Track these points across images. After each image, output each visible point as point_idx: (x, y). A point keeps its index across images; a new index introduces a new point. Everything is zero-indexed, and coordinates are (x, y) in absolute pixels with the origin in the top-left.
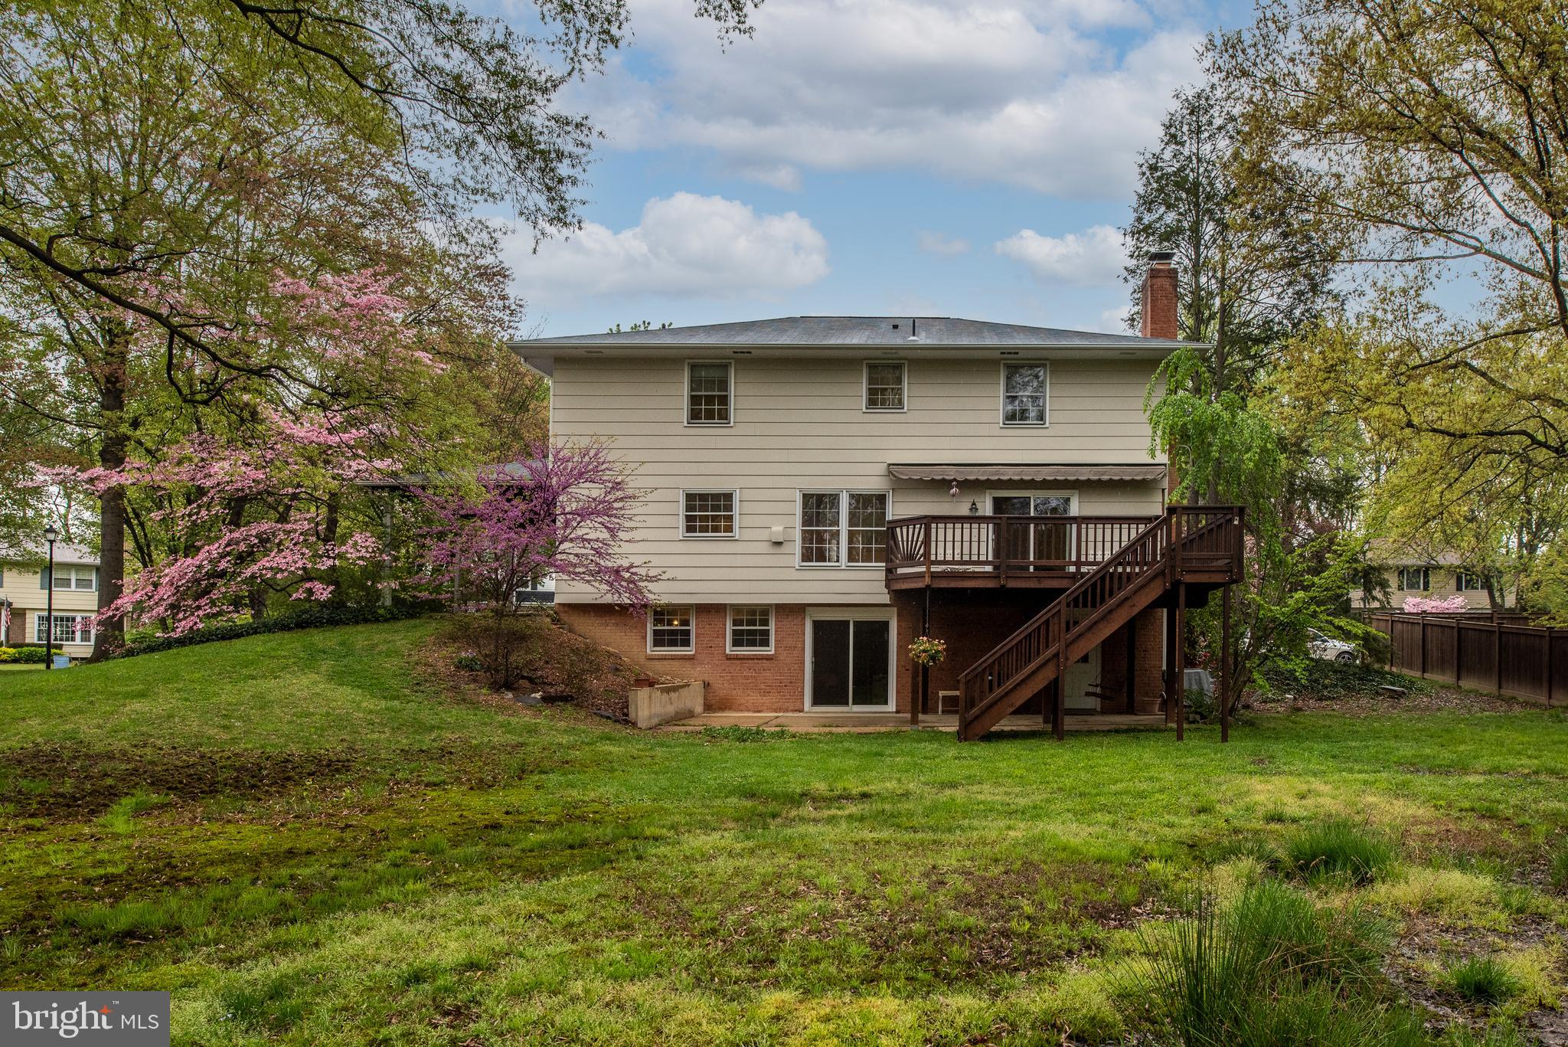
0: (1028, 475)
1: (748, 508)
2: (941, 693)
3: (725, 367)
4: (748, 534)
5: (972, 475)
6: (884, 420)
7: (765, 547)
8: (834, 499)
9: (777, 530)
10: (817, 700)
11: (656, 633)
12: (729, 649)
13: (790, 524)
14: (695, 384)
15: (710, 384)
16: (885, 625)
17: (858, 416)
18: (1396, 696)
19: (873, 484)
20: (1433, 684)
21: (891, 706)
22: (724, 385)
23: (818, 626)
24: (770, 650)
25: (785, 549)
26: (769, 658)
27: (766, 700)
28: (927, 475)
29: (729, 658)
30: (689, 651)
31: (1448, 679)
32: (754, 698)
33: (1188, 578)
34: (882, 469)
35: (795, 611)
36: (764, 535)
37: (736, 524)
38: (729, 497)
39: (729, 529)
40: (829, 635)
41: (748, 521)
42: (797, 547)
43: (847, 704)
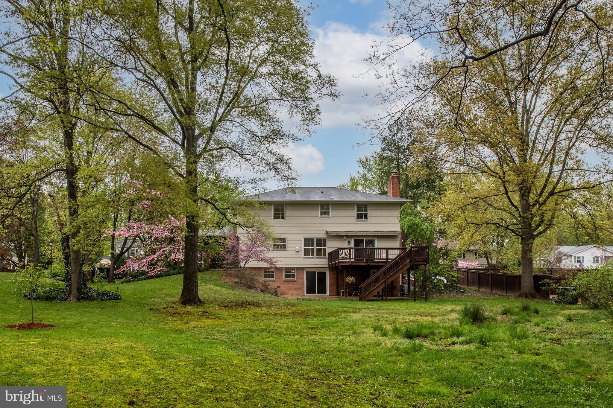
0: (364, 234)
1: (290, 242)
2: (342, 291)
3: (283, 205)
4: (290, 249)
5: (350, 234)
6: (325, 219)
7: (294, 252)
8: (312, 240)
9: (298, 248)
10: (307, 293)
11: (265, 275)
12: (284, 279)
13: (300, 246)
14: (275, 210)
15: (279, 210)
16: (325, 273)
17: (318, 218)
18: (462, 293)
19: (322, 236)
20: (471, 289)
21: (328, 294)
22: (283, 210)
23: (307, 272)
24: (295, 279)
25: (299, 253)
26: (295, 281)
27: (294, 292)
28: (337, 234)
29: (285, 281)
30: (274, 279)
31: (476, 288)
32: (291, 292)
33: (416, 263)
34: (325, 232)
35: (302, 269)
36: (294, 249)
37: (287, 246)
38: (284, 239)
39: (285, 248)
40: (311, 276)
41: (290, 246)
42: (303, 252)
43: (315, 293)
